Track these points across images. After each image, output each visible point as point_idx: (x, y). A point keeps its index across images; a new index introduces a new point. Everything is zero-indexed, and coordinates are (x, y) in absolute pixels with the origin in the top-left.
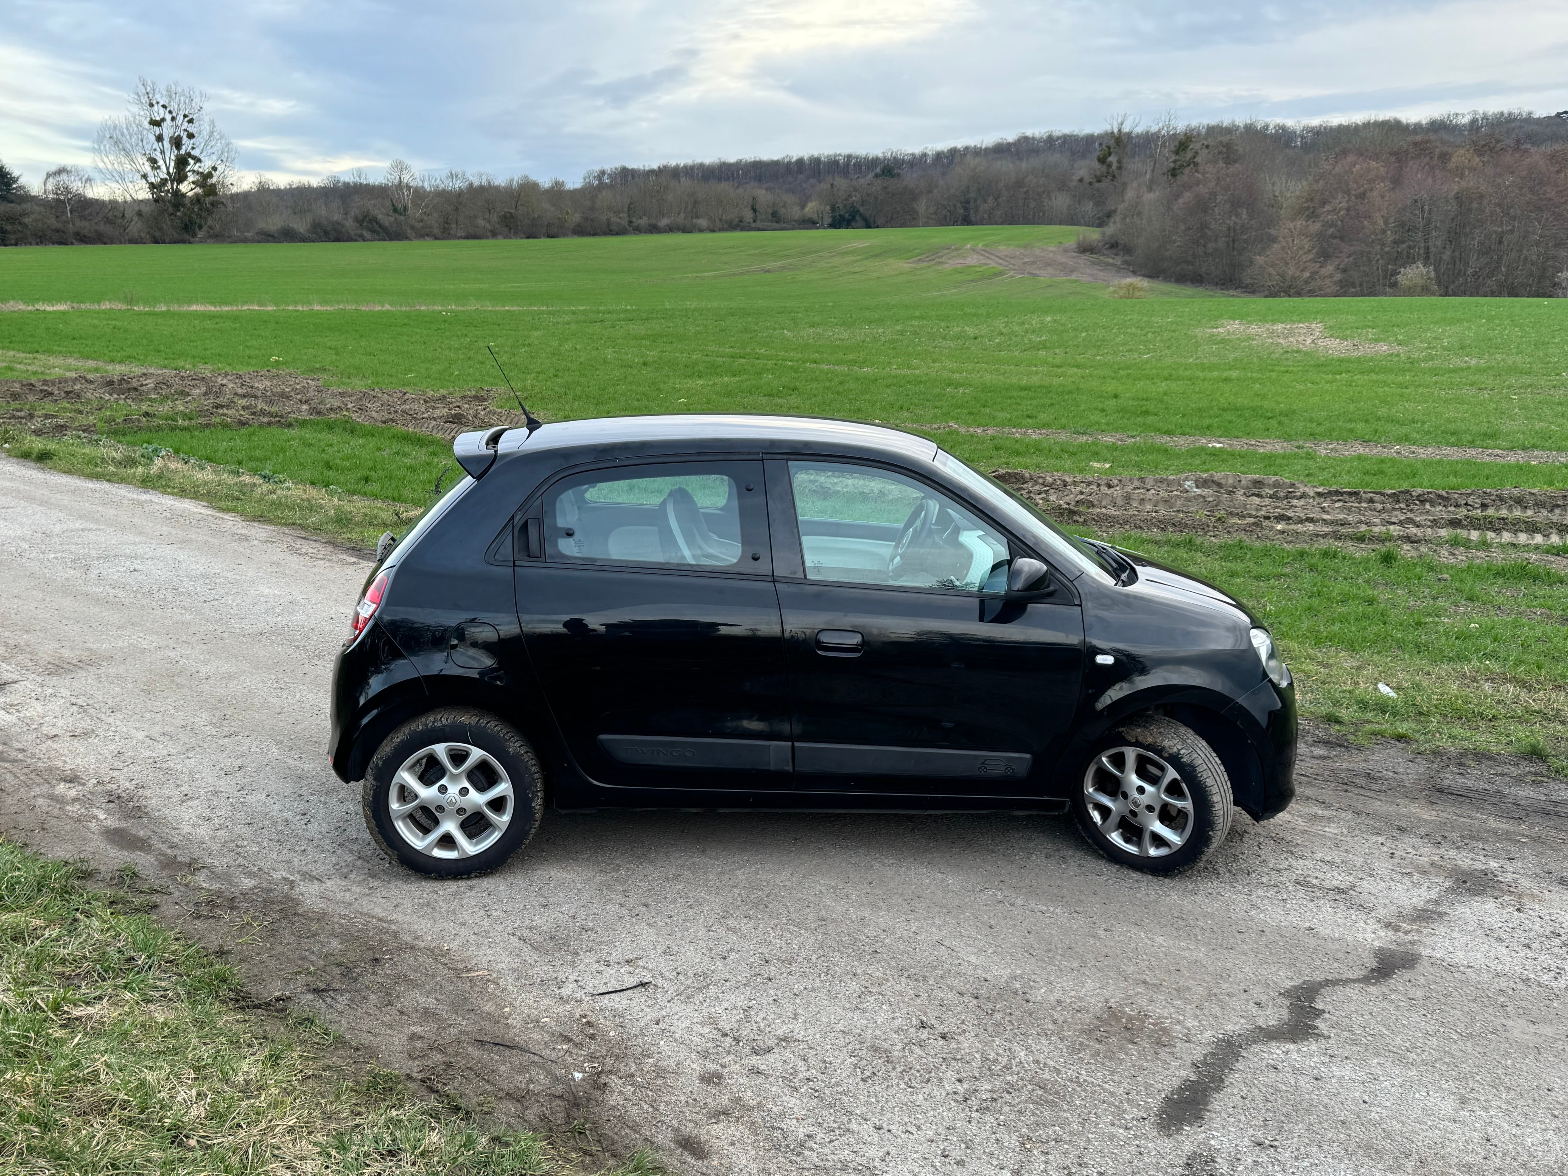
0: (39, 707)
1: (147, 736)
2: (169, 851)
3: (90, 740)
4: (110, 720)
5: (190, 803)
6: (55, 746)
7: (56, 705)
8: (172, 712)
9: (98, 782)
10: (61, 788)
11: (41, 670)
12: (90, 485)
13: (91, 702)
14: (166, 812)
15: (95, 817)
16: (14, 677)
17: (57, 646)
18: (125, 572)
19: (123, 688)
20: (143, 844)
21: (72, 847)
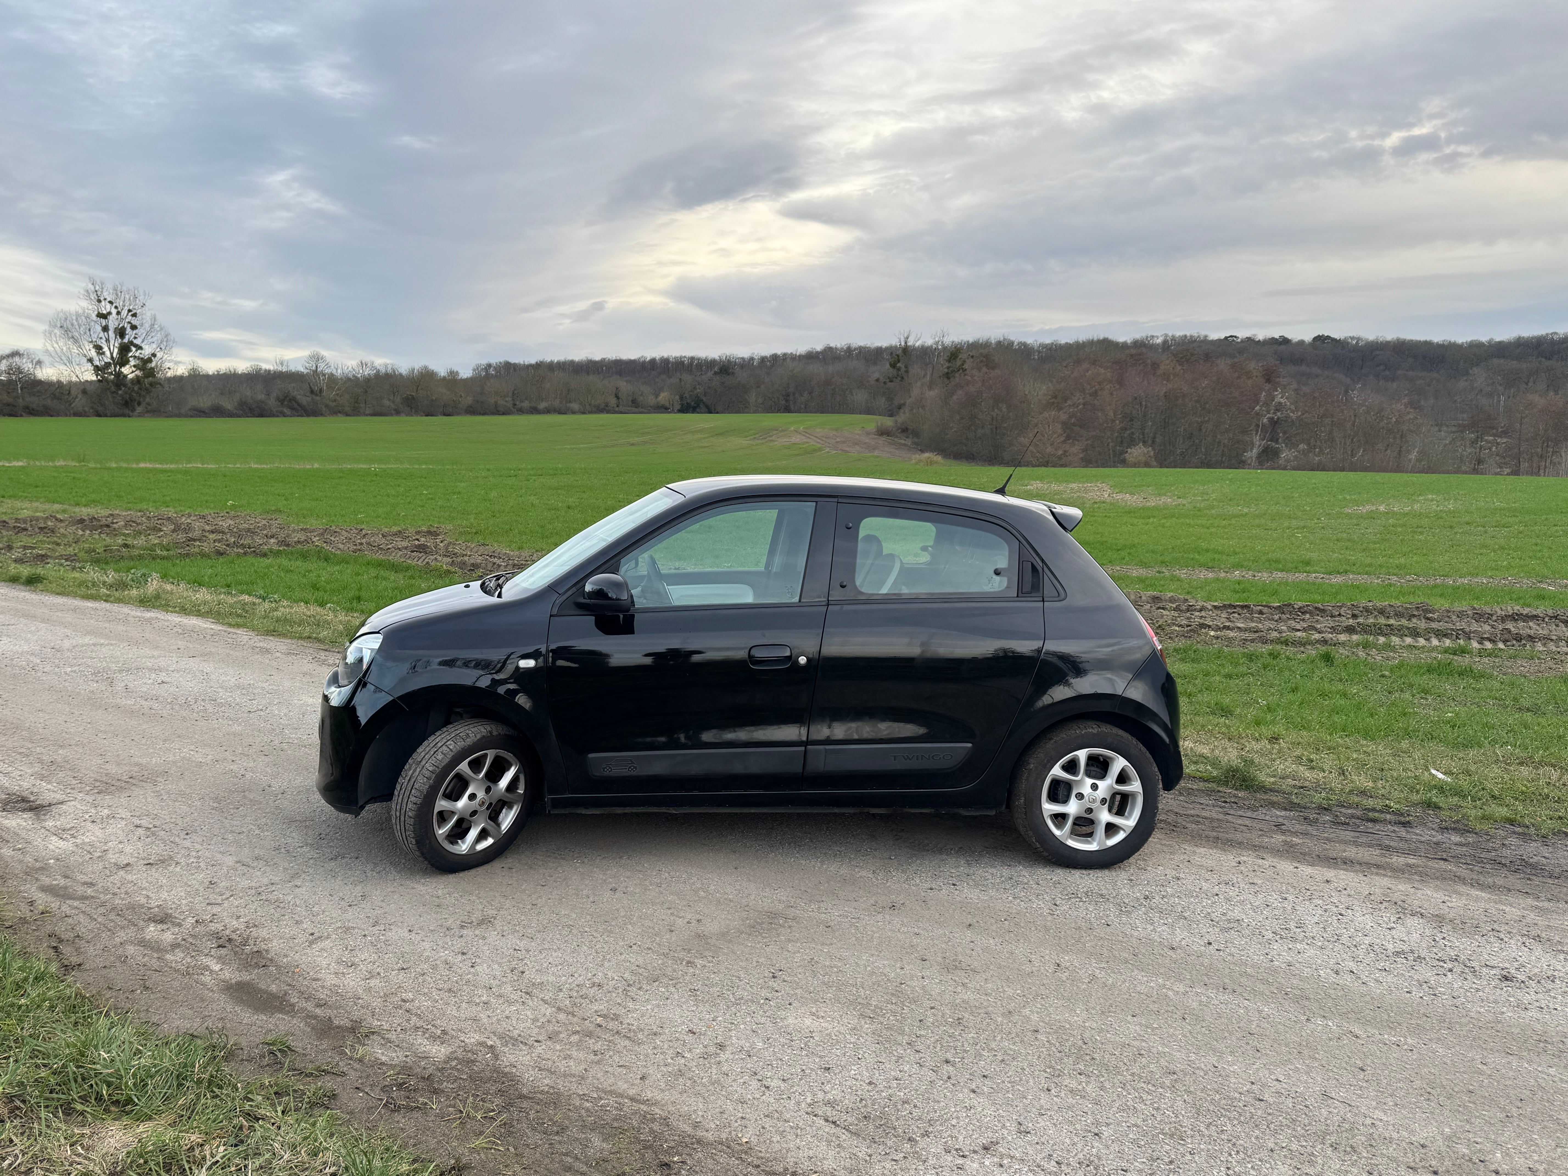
0: (96, 829)
1: (237, 862)
2: (318, 1011)
3: (171, 869)
4: (187, 843)
5: (321, 945)
6: (129, 877)
7: (117, 828)
8: (257, 832)
9: (197, 921)
10: (152, 931)
11: (88, 788)
12: (90, 604)
13: (158, 823)
14: (297, 957)
15: (207, 968)
16: (59, 797)
17: (99, 762)
18: (153, 684)
19: (190, 806)
20: (281, 1003)
21: (190, 1012)
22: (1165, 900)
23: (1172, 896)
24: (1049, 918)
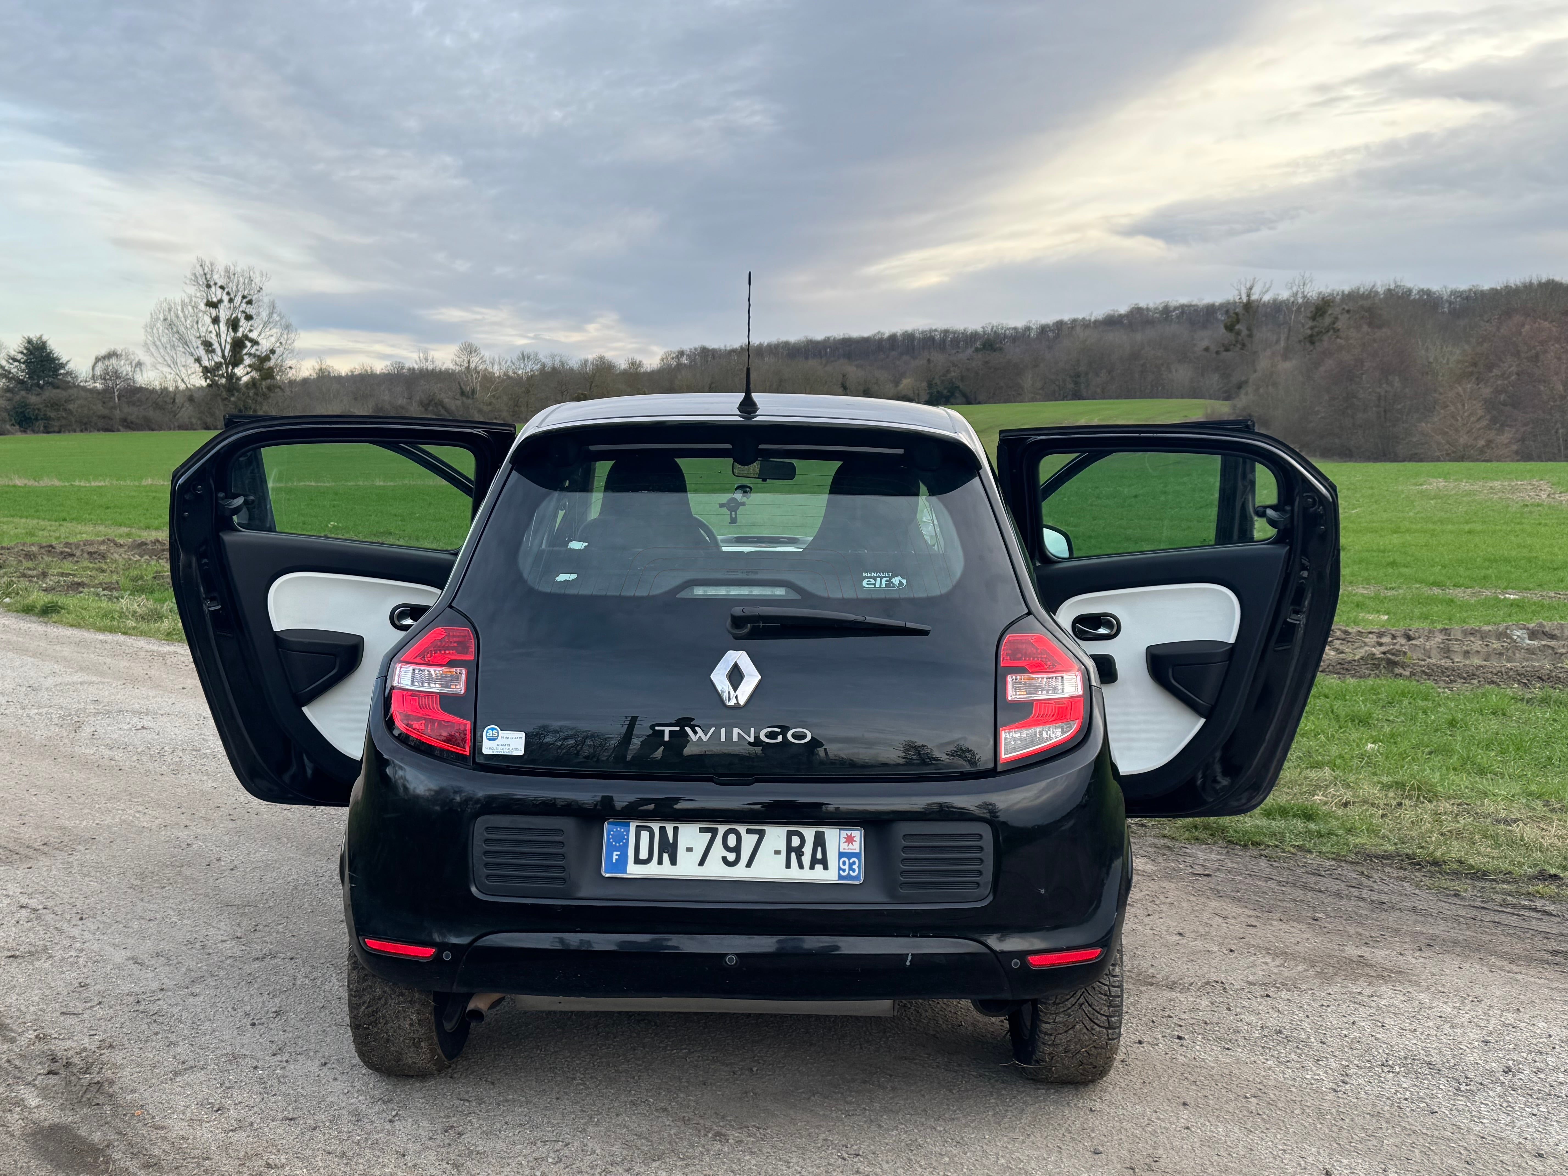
1: (129, 959)
3: (37, 964)
4: (75, 932)
5: (188, 1077)
8: (174, 919)
9: (36, 1037)
12: (101, 637)
13: (51, 903)
14: (147, 1095)
15: (20, 1103)
17: (16, 824)
18: (130, 730)
19: (103, 883)
20: (96, 1159)
22: (1542, 1076)
23: (1556, 1069)
24: (1331, 1096)
